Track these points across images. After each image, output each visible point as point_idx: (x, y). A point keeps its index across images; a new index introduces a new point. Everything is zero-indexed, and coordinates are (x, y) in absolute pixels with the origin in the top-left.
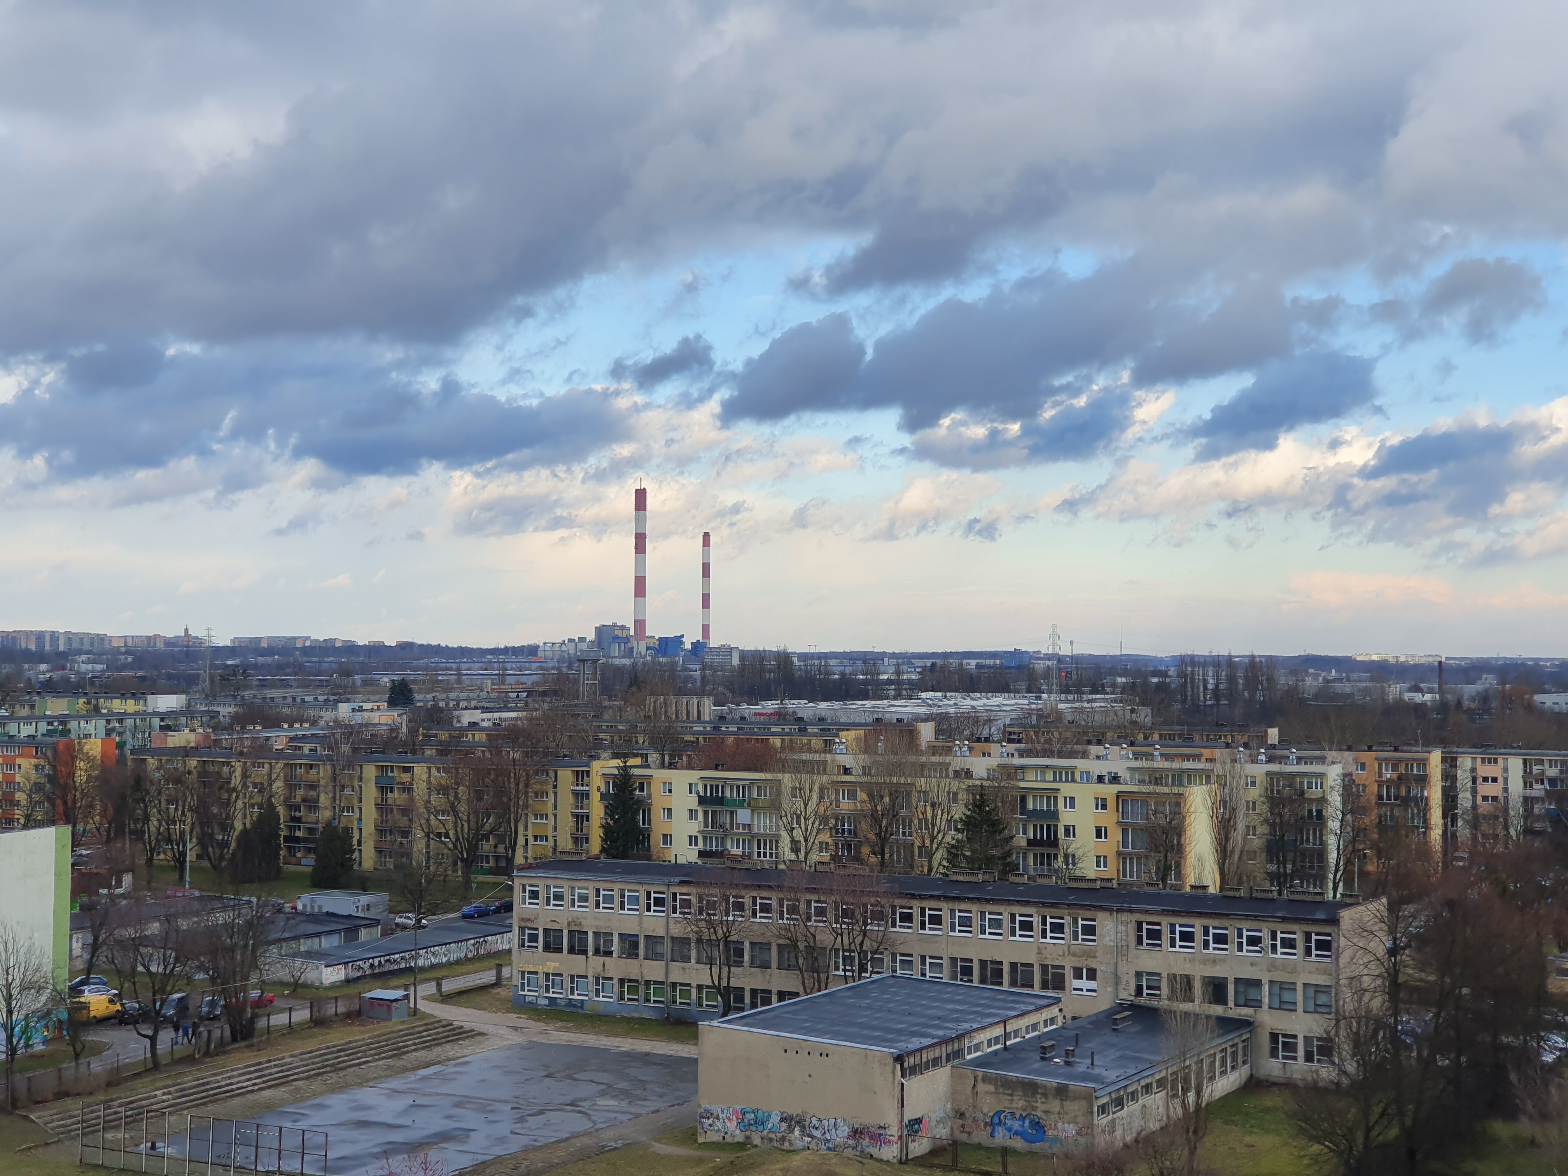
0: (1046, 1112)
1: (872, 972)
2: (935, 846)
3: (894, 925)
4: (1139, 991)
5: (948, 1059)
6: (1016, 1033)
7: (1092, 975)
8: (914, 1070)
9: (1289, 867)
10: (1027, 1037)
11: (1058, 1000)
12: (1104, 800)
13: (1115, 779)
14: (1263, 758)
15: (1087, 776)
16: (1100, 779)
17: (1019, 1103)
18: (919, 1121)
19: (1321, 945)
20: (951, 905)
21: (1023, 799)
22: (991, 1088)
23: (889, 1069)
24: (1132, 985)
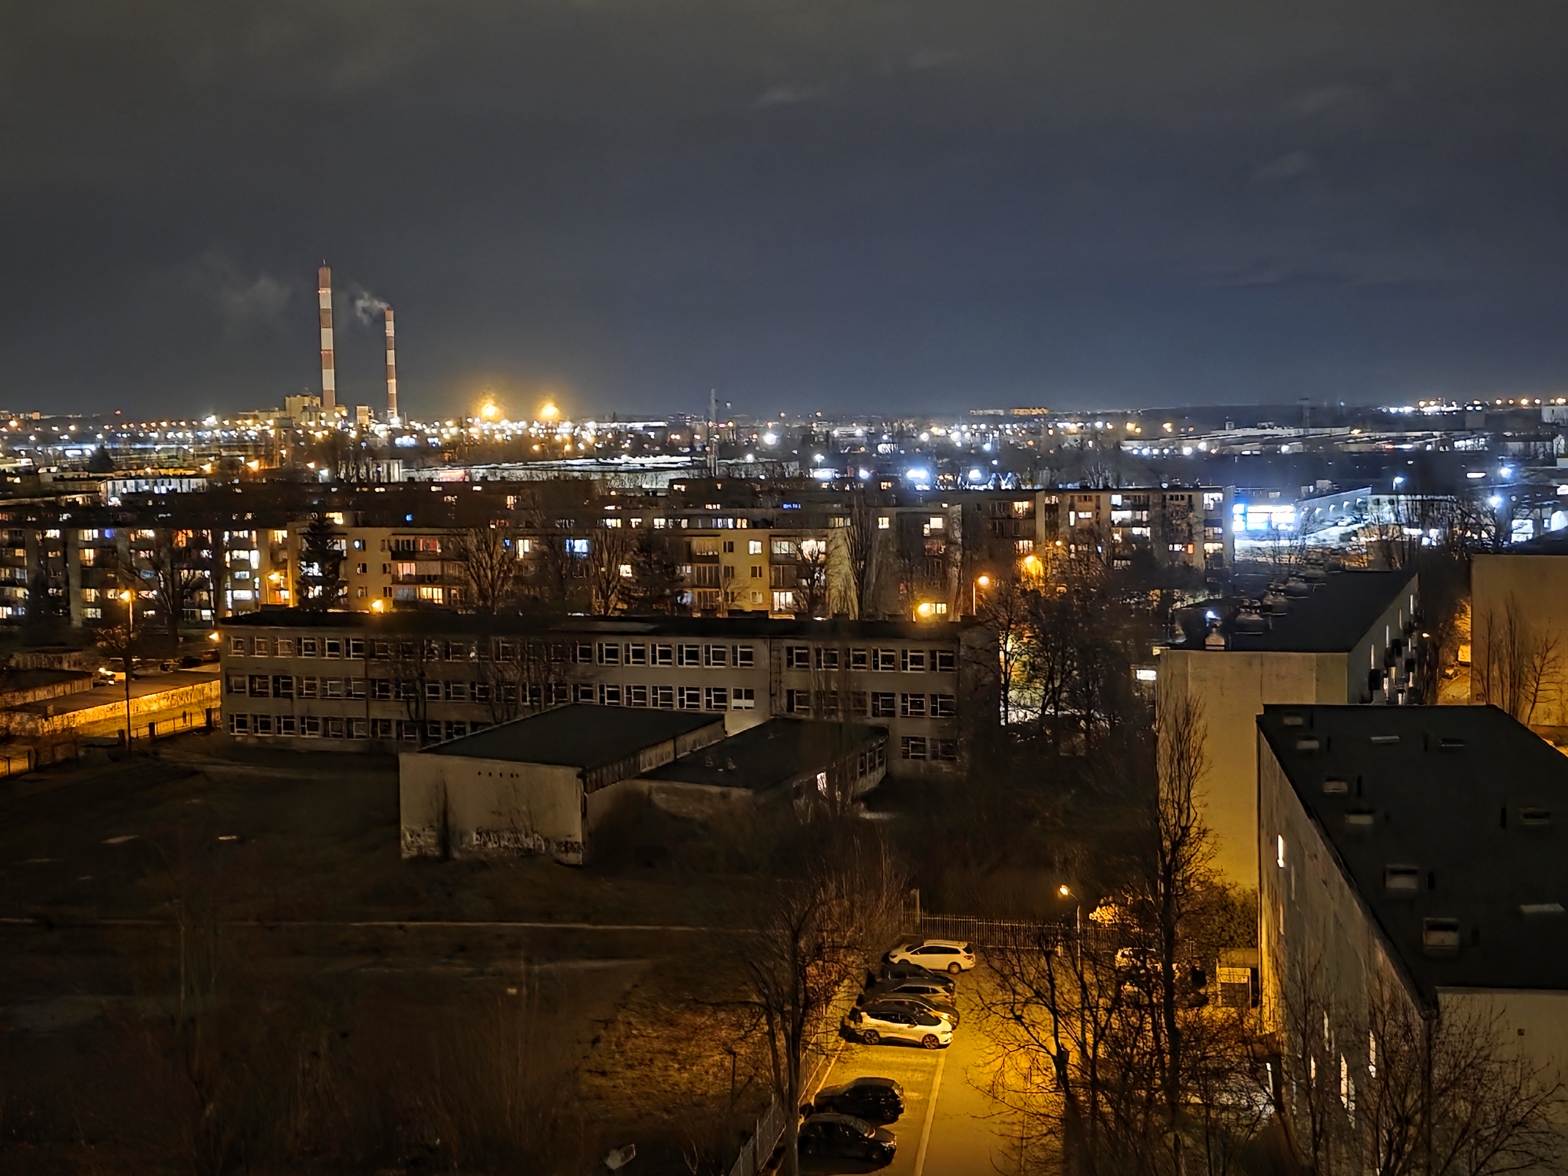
1: (556, 703)
2: (610, 589)
3: (575, 660)
4: (790, 708)
5: (625, 774)
6: (685, 747)
7: (749, 695)
8: (595, 785)
10: (694, 750)
11: (720, 718)
13: (767, 524)
16: (755, 525)
19: (945, 661)
20: (626, 640)
21: (688, 545)
23: (573, 785)
24: (784, 701)
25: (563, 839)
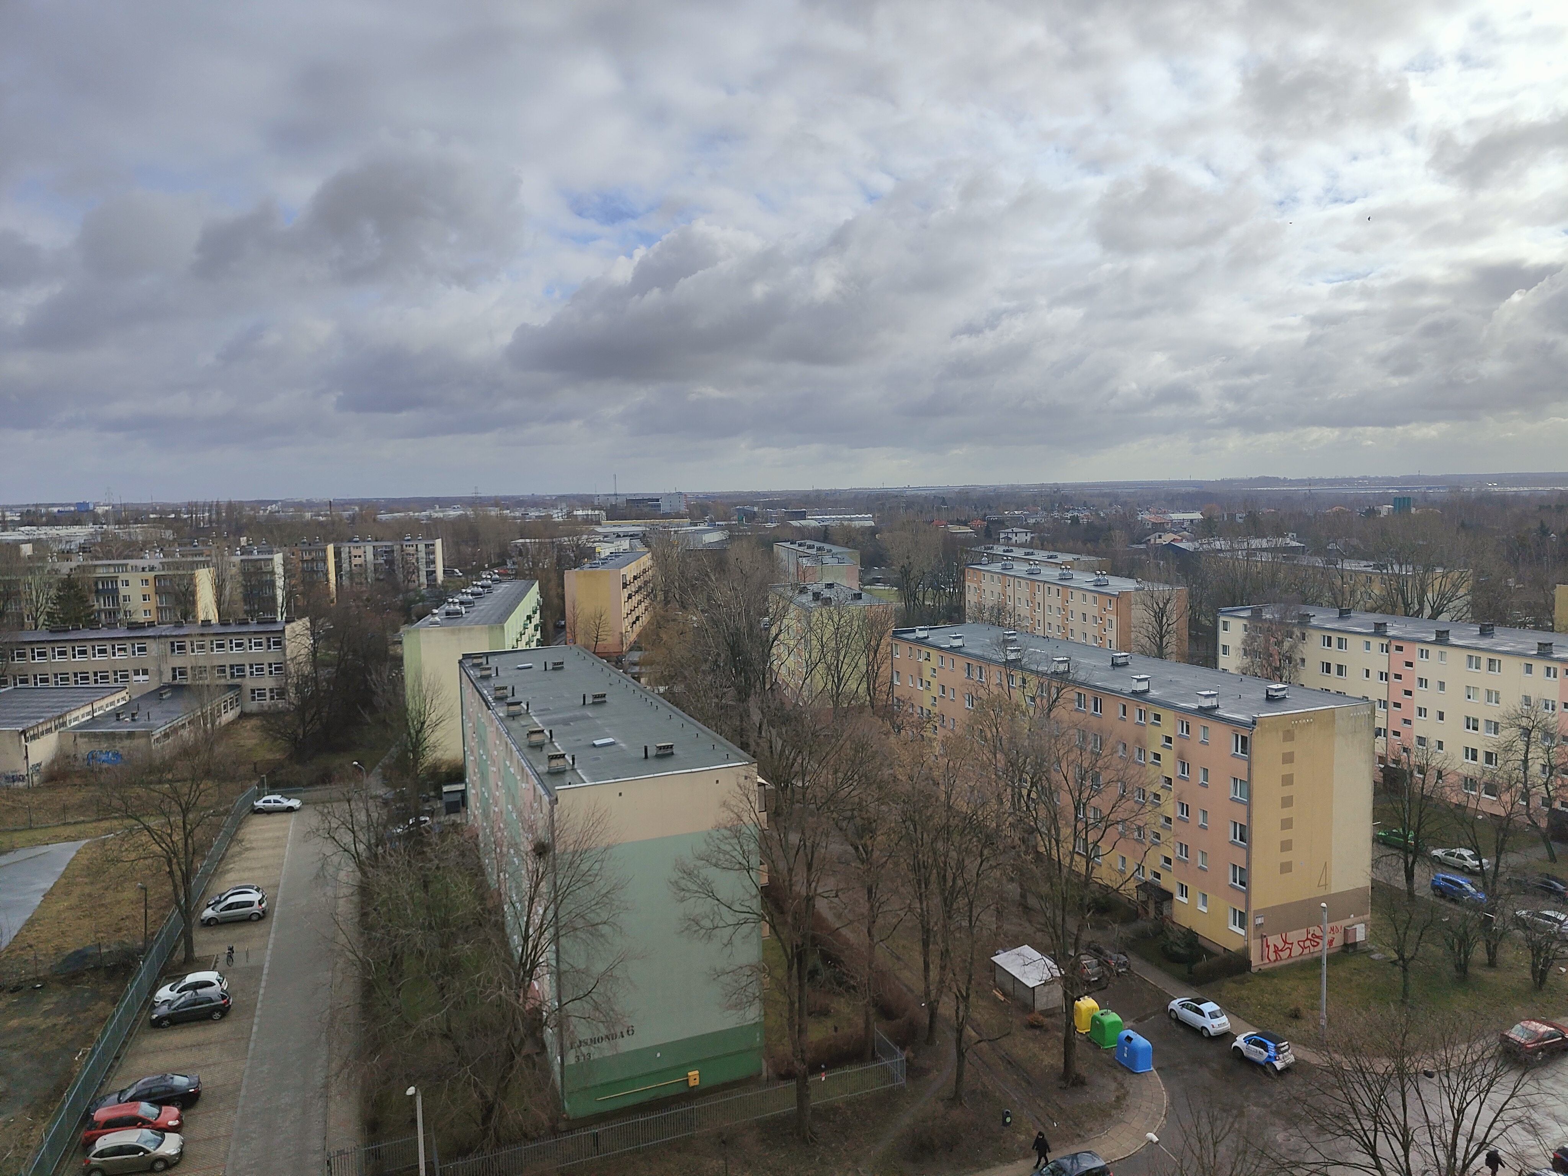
0: (122, 748)
2: (39, 613)
3: (13, 659)
4: (174, 678)
5: (56, 728)
6: (100, 708)
7: (145, 672)
8: (34, 737)
9: (256, 606)
10: (107, 709)
11: (126, 688)
12: (147, 581)
13: (152, 569)
14: (239, 553)
15: (135, 568)
16: (143, 569)
17: (104, 745)
18: (39, 765)
19: (275, 643)
20: (52, 645)
21: (96, 584)
22: (86, 740)
23: (17, 739)
24: (170, 675)
25: (10, 774)
